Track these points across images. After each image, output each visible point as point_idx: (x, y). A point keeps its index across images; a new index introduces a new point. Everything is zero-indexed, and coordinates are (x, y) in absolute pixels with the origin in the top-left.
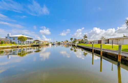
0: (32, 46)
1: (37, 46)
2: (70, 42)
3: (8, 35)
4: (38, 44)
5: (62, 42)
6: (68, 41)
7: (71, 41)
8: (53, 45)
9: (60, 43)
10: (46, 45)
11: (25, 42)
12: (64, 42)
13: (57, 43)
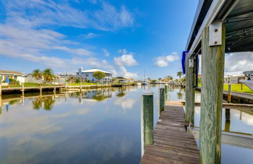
0: (112, 86)
1: (120, 85)
2: (177, 80)
3: (80, 69)
4: (120, 84)
5: (160, 79)
6: (171, 79)
7: (178, 78)
8: (144, 84)
9: (157, 82)
10: (131, 85)
11: (102, 81)
12: (163, 81)
13: (150, 82)
